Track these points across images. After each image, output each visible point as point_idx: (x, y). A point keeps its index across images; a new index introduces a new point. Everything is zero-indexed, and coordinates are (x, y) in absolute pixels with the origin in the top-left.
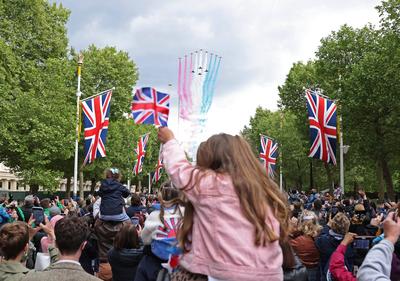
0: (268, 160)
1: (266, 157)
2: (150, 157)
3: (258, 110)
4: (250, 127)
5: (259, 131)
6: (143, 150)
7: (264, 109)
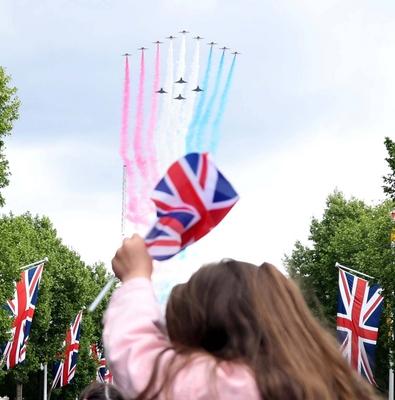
0: (358, 333)
1: (353, 324)
2: (47, 321)
3: (332, 201)
4: (311, 245)
5: (335, 257)
6: (29, 305)
7: (347, 198)
